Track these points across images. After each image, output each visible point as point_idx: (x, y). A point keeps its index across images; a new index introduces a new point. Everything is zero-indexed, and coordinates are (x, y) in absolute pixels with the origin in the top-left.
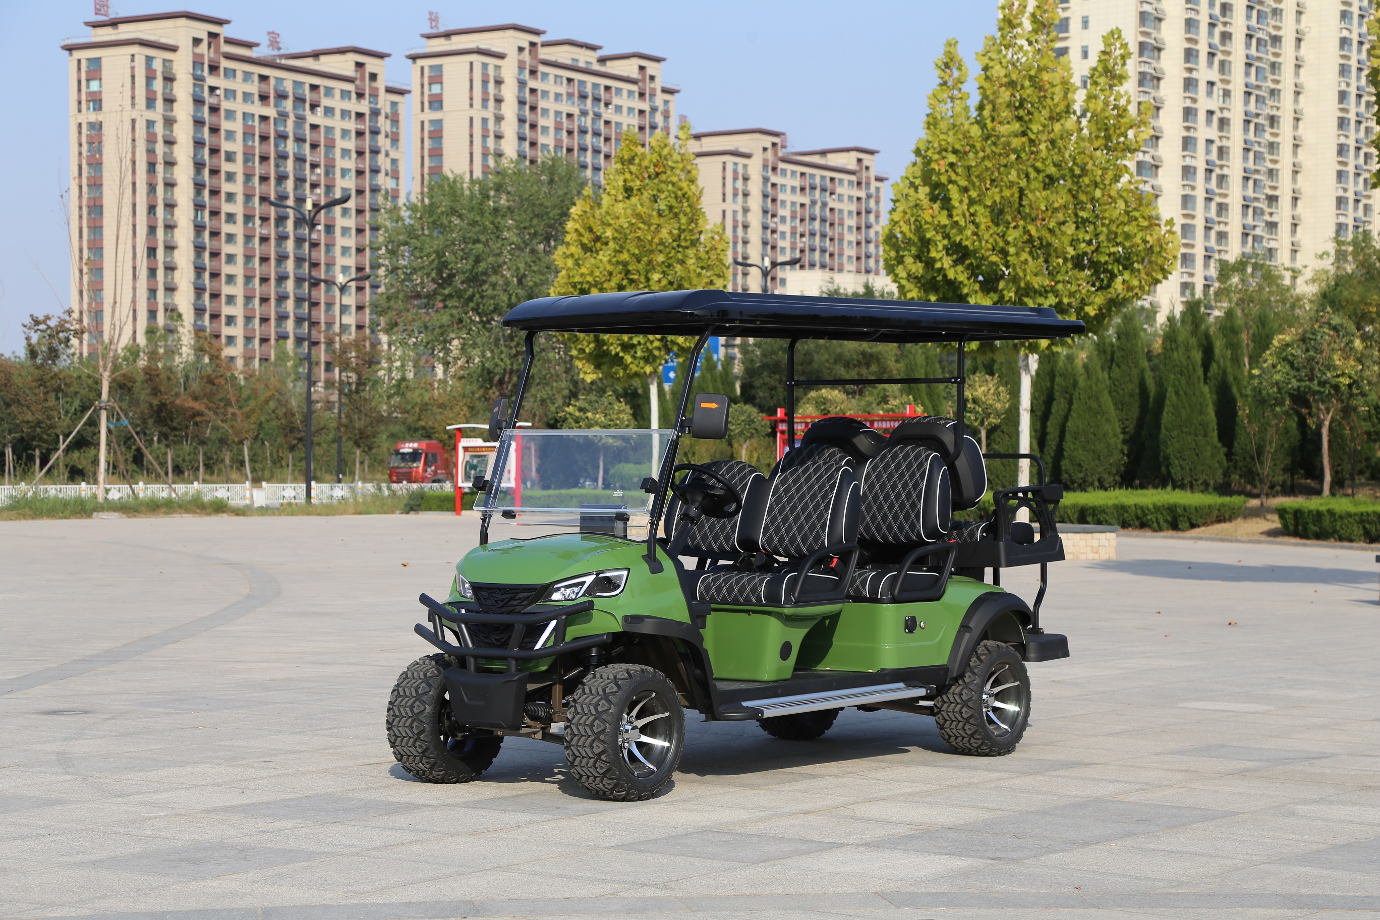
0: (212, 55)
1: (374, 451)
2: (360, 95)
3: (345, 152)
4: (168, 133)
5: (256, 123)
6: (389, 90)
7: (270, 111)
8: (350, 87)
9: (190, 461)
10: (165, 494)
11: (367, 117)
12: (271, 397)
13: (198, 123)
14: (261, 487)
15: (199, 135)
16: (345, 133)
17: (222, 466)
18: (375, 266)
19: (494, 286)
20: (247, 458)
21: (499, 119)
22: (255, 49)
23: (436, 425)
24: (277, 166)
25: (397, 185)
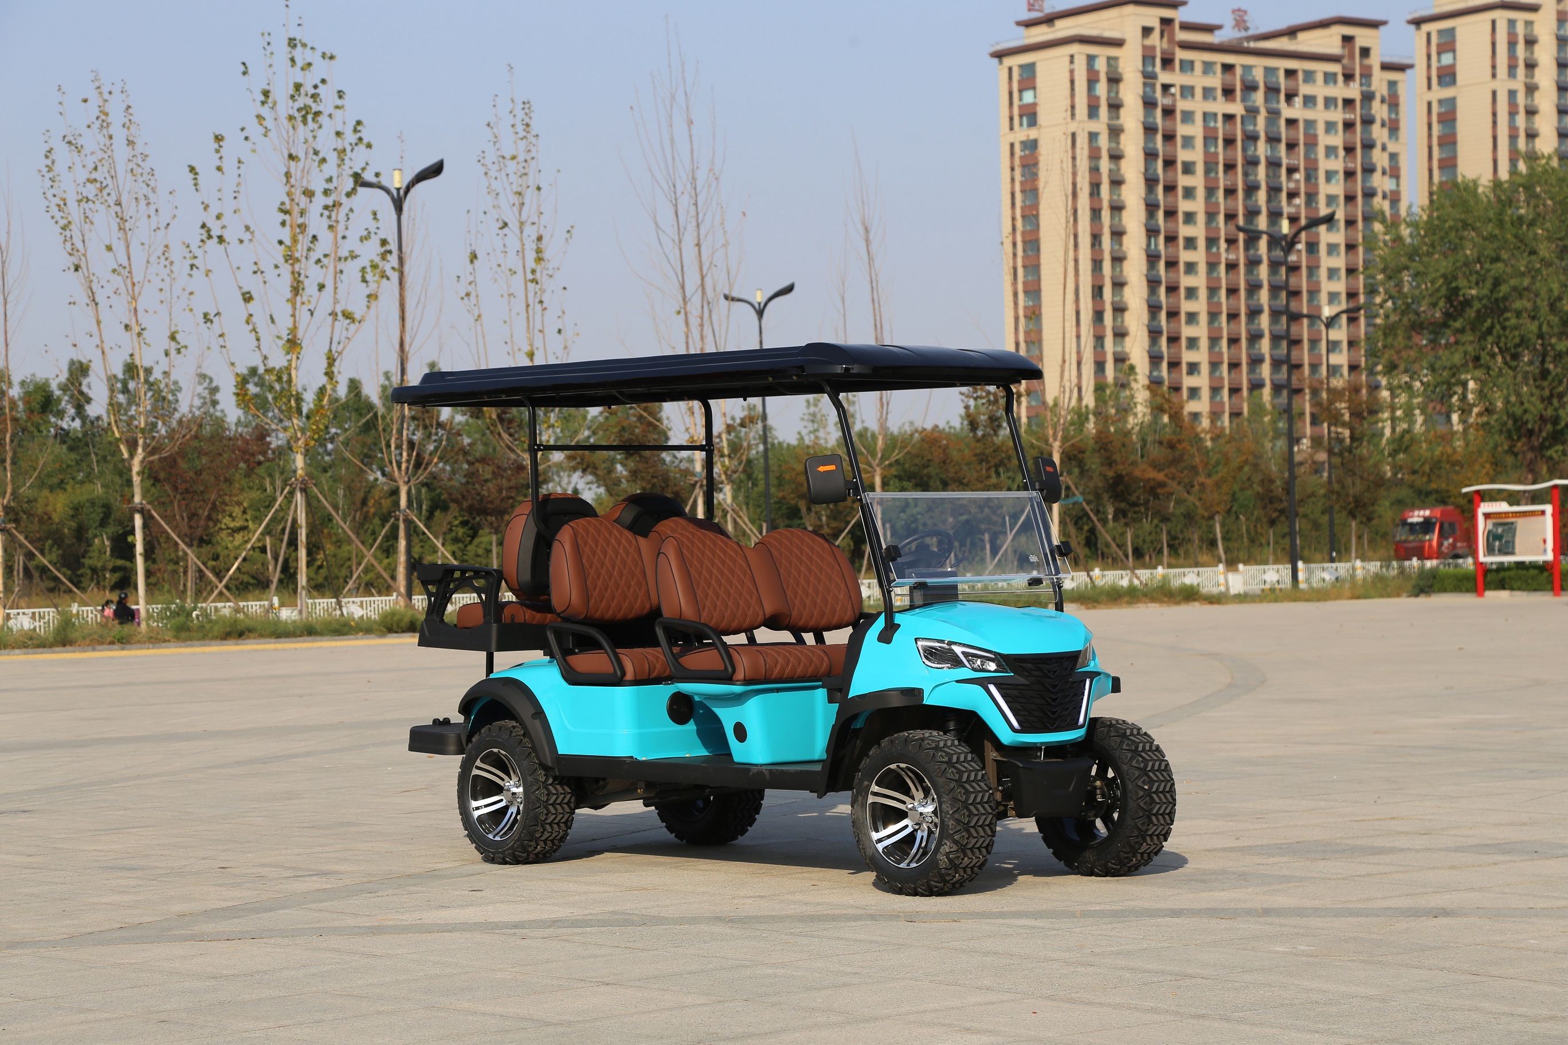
0: (1165, 46)
1: (1375, 522)
2: (1348, 77)
3: (1330, 151)
4: (1114, 145)
5: (1220, 124)
6: (1386, 67)
7: (1237, 108)
8: (1335, 68)
9: (1152, 542)
10: (1125, 583)
11: (1358, 104)
12: (1246, 462)
13: (1150, 130)
14: (1237, 570)
15: (1151, 145)
16: (1330, 126)
17: (1189, 546)
18: (1371, 291)
19: (1518, 314)
20: (1219, 536)
21: (1531, 89)
22: (1217, 33)
23: (1451, 488)
24: (1246, 174)
25: (1398, 185)
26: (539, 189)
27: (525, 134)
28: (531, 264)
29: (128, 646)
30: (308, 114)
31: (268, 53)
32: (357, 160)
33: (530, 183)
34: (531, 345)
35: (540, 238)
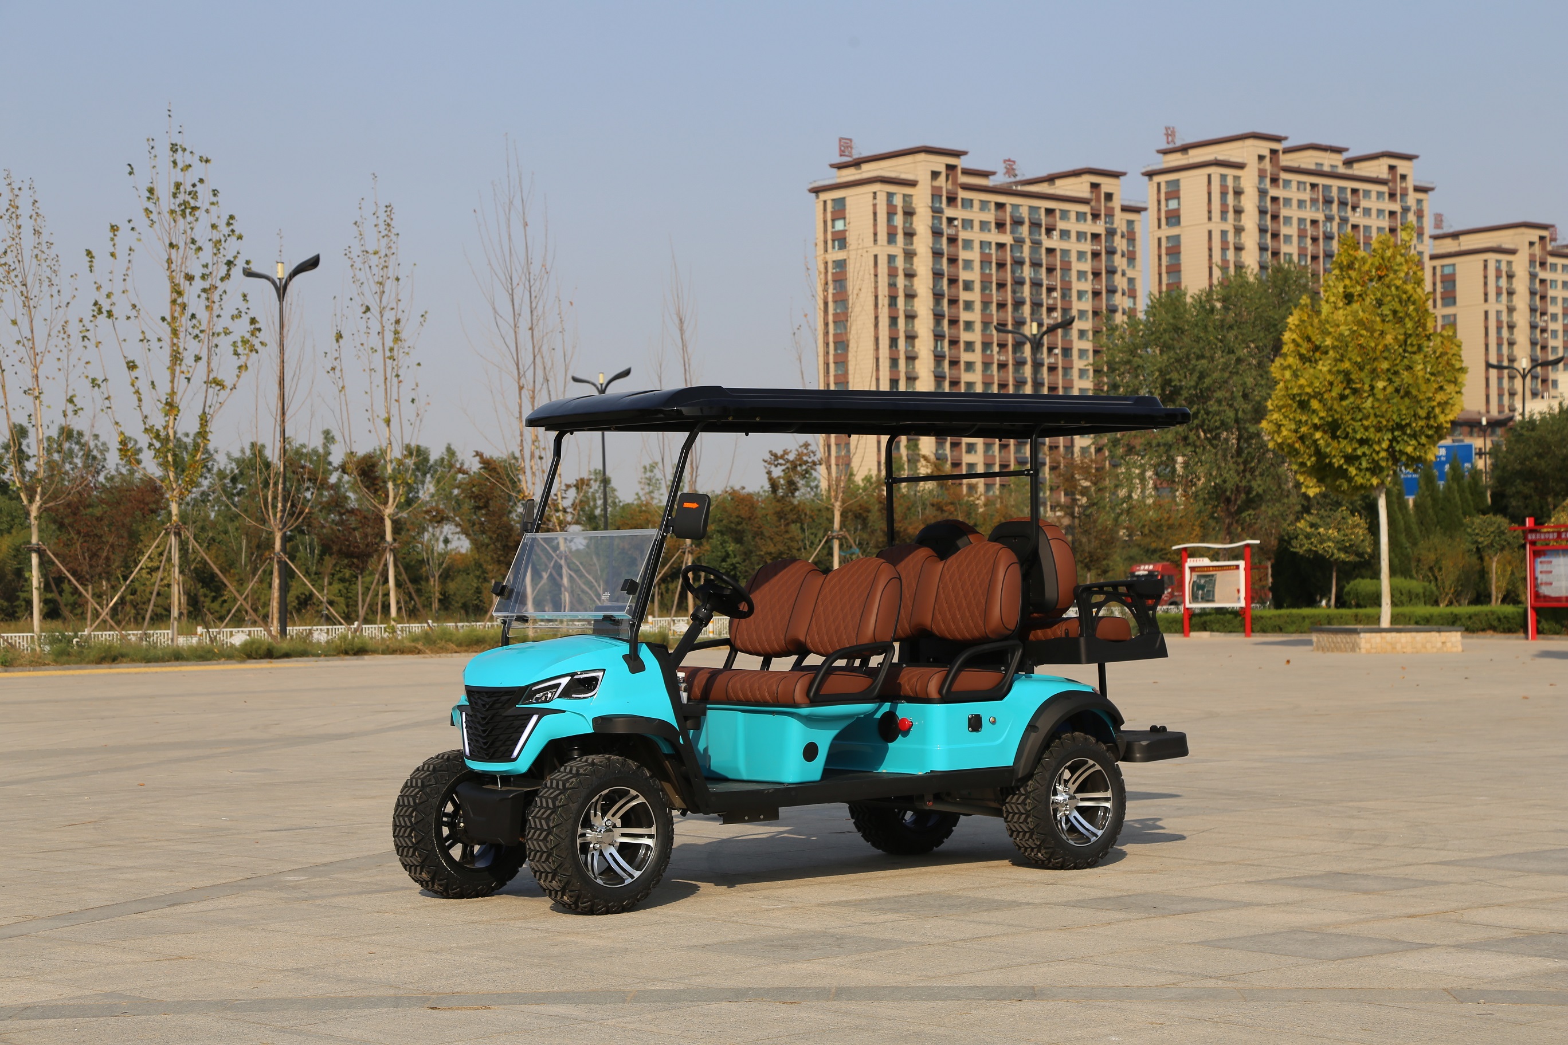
0: (950, 187)
2: (1096, 216)
3: (1081, 274)
4: (908, 266)
5: (993, 251)
6: (1125, 209)
7: (1007, 239)
8: (1085, 209)
11: (1103, 237)
13: (937, 254)
15: (938, 267)
16: (1081, 255)
19: (1219, 402)
21: (1238, 230)
22: (991, 177)
23: (1166, 546)
24: (1014, 292)
25: (1135, 304)
26: (398, 279)
27: (386, 232)
28: (389, 342)
29: (11, 669)
30: (188, 209)
31: (152, 156)
32: (230, 248)
33: (390, 275)
34: (388, 413)
35: (398, 322)
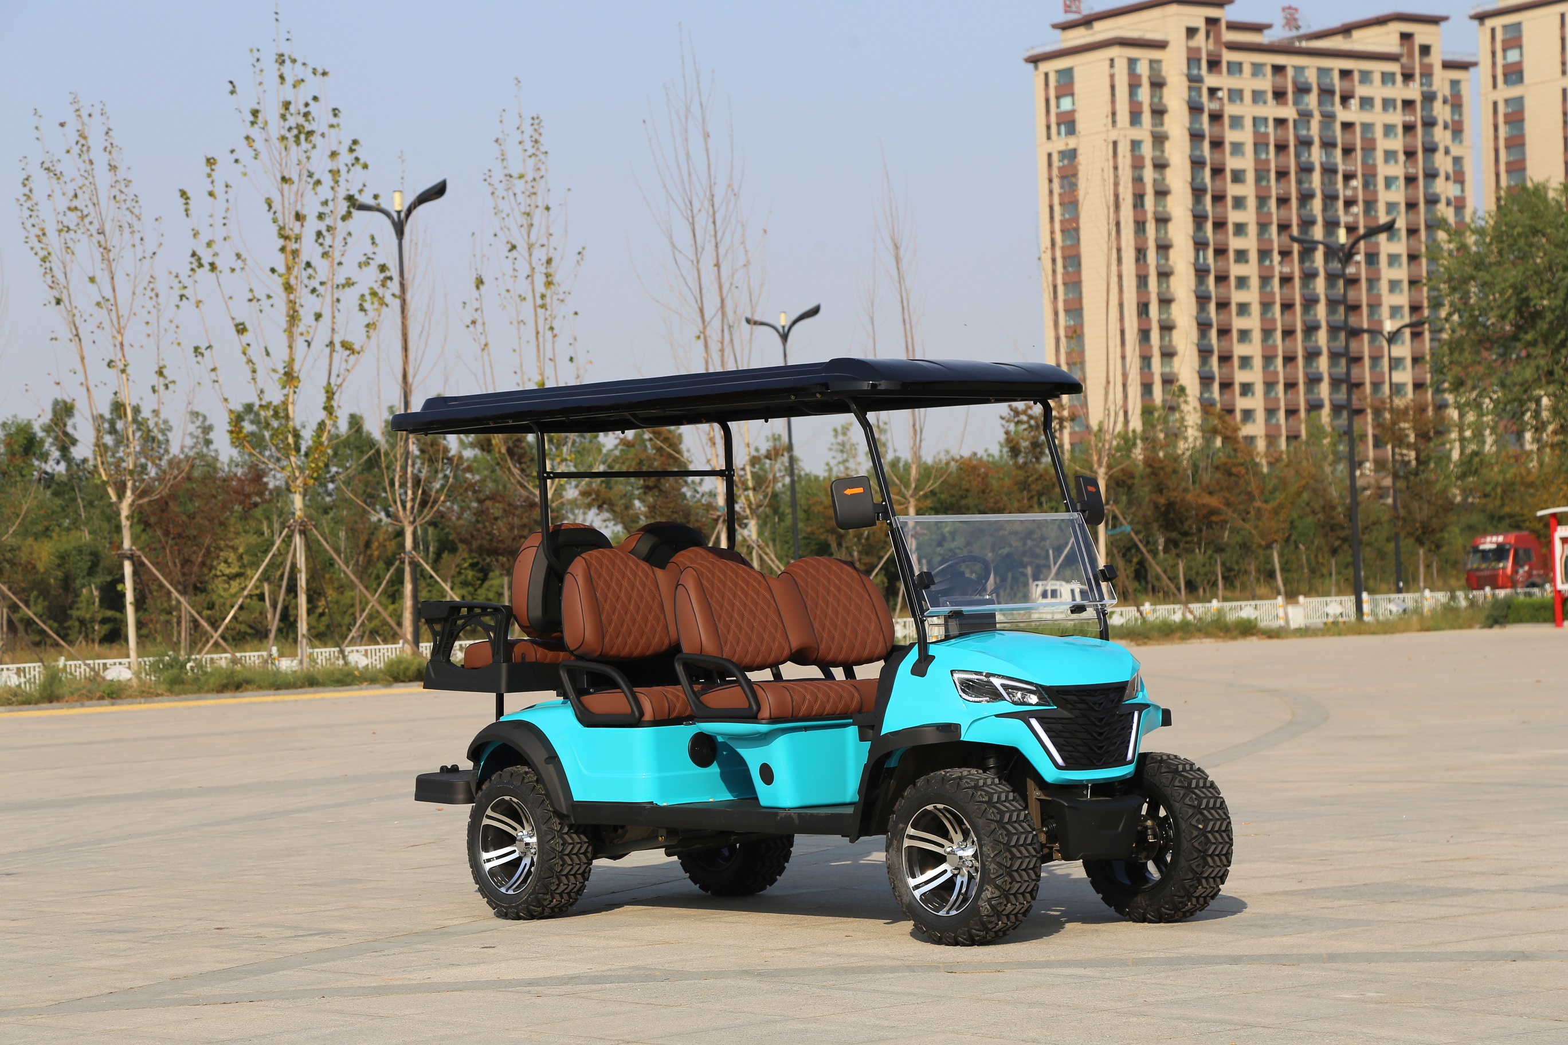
0: (1211, 47)
1: (1444, 550)
2: (1408, 77)
3: (1390, 155)
4: (1158, 153)
5: (1271, 128)
6: (1447, 65)
7: (1288, 112)
8: (1394, 67)
9: (1206, 574)
10: (1177, 617)
11: (1418, 105)
12: (1305, 487)
13: (1196, 136)
14: (1297, 603)
15: (1197, 153)
16: (1389, 129)
17: (1245, 578)
18: (1436, 304)
20: (1277, 566)
22: (1266, 32)
23: (1526, 511)
24: (1299, 182)
25: (1463, 191)
26: (548, 208)
27: (533, 151)
28: (540, 288)
29: (119, 701)
30: (303, 134)
31: (257, 70)
32: (352, 182)
33: (540, 204)
34: (542, 374)
35: (549, 261)
